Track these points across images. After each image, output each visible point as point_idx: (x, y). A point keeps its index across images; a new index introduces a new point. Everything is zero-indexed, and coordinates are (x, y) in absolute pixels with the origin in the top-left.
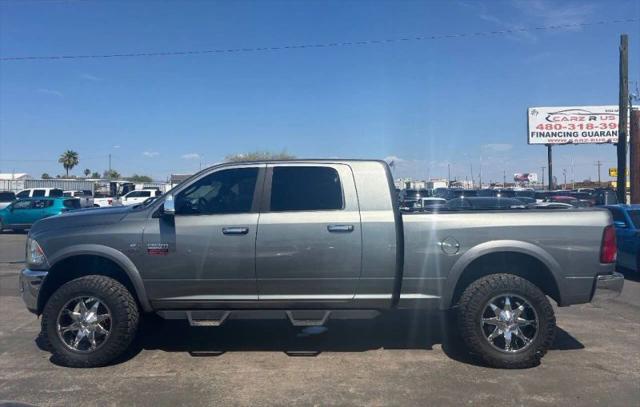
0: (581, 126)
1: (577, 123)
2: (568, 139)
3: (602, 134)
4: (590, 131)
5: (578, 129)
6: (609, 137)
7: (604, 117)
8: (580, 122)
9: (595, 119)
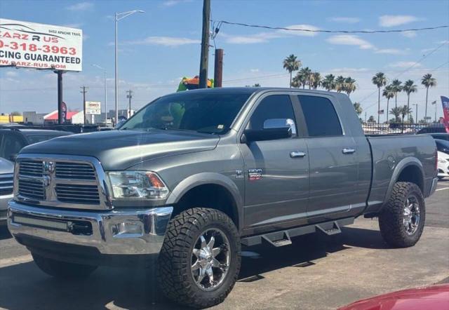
0: (24, 45)
1: (20, 42)
2: (10, 60)
3: (45, 58)
4: (34, 53)
5: (20, 50)
6: (51, 63)
7: (47, 37)
8: (24, 41)
9: (38, 39)
